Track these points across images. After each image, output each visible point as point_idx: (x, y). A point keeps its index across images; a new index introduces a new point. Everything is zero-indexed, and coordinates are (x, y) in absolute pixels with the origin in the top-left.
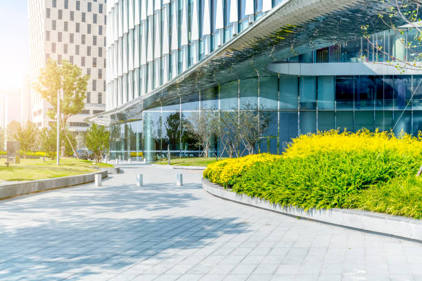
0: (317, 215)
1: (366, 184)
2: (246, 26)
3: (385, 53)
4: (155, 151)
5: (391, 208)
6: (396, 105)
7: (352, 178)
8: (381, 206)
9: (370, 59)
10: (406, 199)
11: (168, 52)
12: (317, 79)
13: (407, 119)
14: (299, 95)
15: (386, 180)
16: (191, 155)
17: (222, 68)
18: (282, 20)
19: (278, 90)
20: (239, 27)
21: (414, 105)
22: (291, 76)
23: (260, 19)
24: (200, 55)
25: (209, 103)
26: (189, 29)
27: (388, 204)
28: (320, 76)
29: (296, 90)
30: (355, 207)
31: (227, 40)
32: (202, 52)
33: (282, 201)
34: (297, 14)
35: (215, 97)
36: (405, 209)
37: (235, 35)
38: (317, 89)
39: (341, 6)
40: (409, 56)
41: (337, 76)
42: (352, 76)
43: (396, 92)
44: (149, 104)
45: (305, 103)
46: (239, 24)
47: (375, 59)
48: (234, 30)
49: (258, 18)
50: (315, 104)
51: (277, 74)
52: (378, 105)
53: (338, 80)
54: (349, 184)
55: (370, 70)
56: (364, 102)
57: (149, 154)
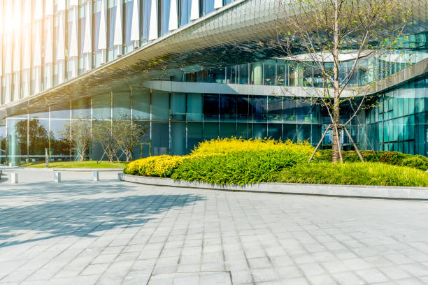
0: (248, 187)
1: (280, 168)
2: (130, 50)
3: (245, 77)
4: (21, 156)
5: (300, 180)
6: (255, 119)
7: (272, 165)
8: (293, 179)
9: (233, 82)
10: (308, 175)
11: (41, 64)
12: (187, 96)
13: (264, 130)
14: (170, 108)
15: (291, 166)
16: (59, 160)
17: (101, 82)
18: (167, 48)
19: (151, 104)
20: (123, 50)
21: (269, 119)
22: (163, 92)
23: (145, 45)
24: (79, 70)
25: (81, 112)
26: (67, 46)
27: (298, 177)
28: (189, 93)
29: (168, 103)
30: (275, 181)
31: (110, 59)
32: (82, 67)
33: (221, 181)
34: (181, 45)
35: (88, 106)
36: (308, 180)
37: (119, 56)
38: (186, 104)
39: (221, 43)
40: (265, 81)
41: (205, 94)
42: (218, 94)
43: (255, 109)
44: (13, 112)
45: (175, 115)
46: (123, 47)
47: (237, 81)
48: (118, 52)
49: (143, 44)
50: (184, 117)
51: (149, 89)
52: (239, 118)
53: (205, 97)
54: (270, 169)
55: (233, 90)
56: (227, 116)
57: (13, 159)
